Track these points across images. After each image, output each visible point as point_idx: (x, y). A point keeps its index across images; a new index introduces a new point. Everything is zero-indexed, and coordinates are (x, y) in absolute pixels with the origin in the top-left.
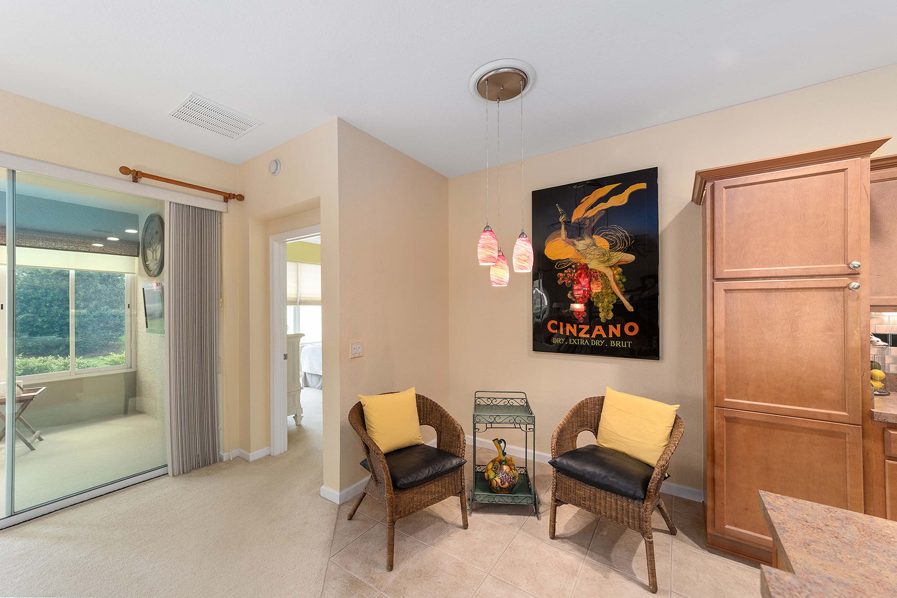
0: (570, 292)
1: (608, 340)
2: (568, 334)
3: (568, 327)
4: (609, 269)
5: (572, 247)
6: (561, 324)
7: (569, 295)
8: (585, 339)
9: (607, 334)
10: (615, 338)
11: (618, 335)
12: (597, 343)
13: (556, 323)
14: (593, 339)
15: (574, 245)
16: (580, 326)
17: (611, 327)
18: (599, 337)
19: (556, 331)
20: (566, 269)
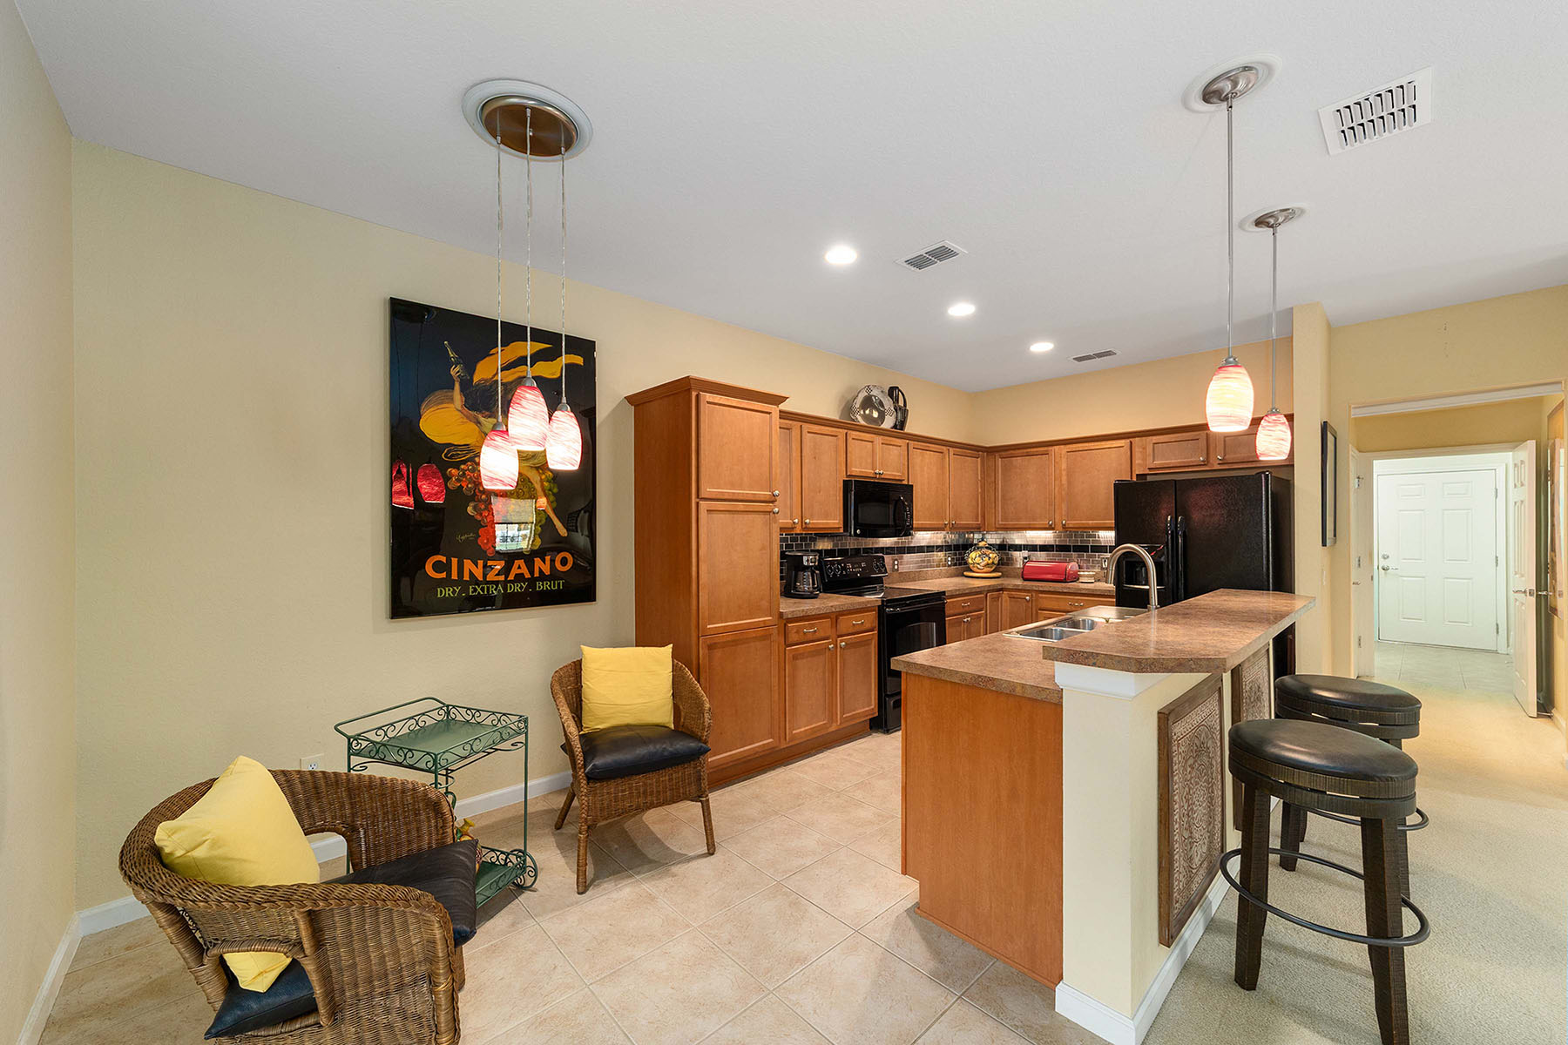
0: (472, 504)
1: (532, 581)
2: (466, 578)
3: (468, 564)
4: (535, 471)
5: (473, 426)
6: (455, 561)
7: (470, 510)
8: (497, 583)
9: (532, 572)
10: (543, 577)
11: (547, 572)
12: (516, 588)
13: (444, 559)
14: (510, 582)
15: (478, 423)
16: (490, 563)
17: (537, 561)
18: (519, 577)
19: (444, 575)
20: (464, 462)
